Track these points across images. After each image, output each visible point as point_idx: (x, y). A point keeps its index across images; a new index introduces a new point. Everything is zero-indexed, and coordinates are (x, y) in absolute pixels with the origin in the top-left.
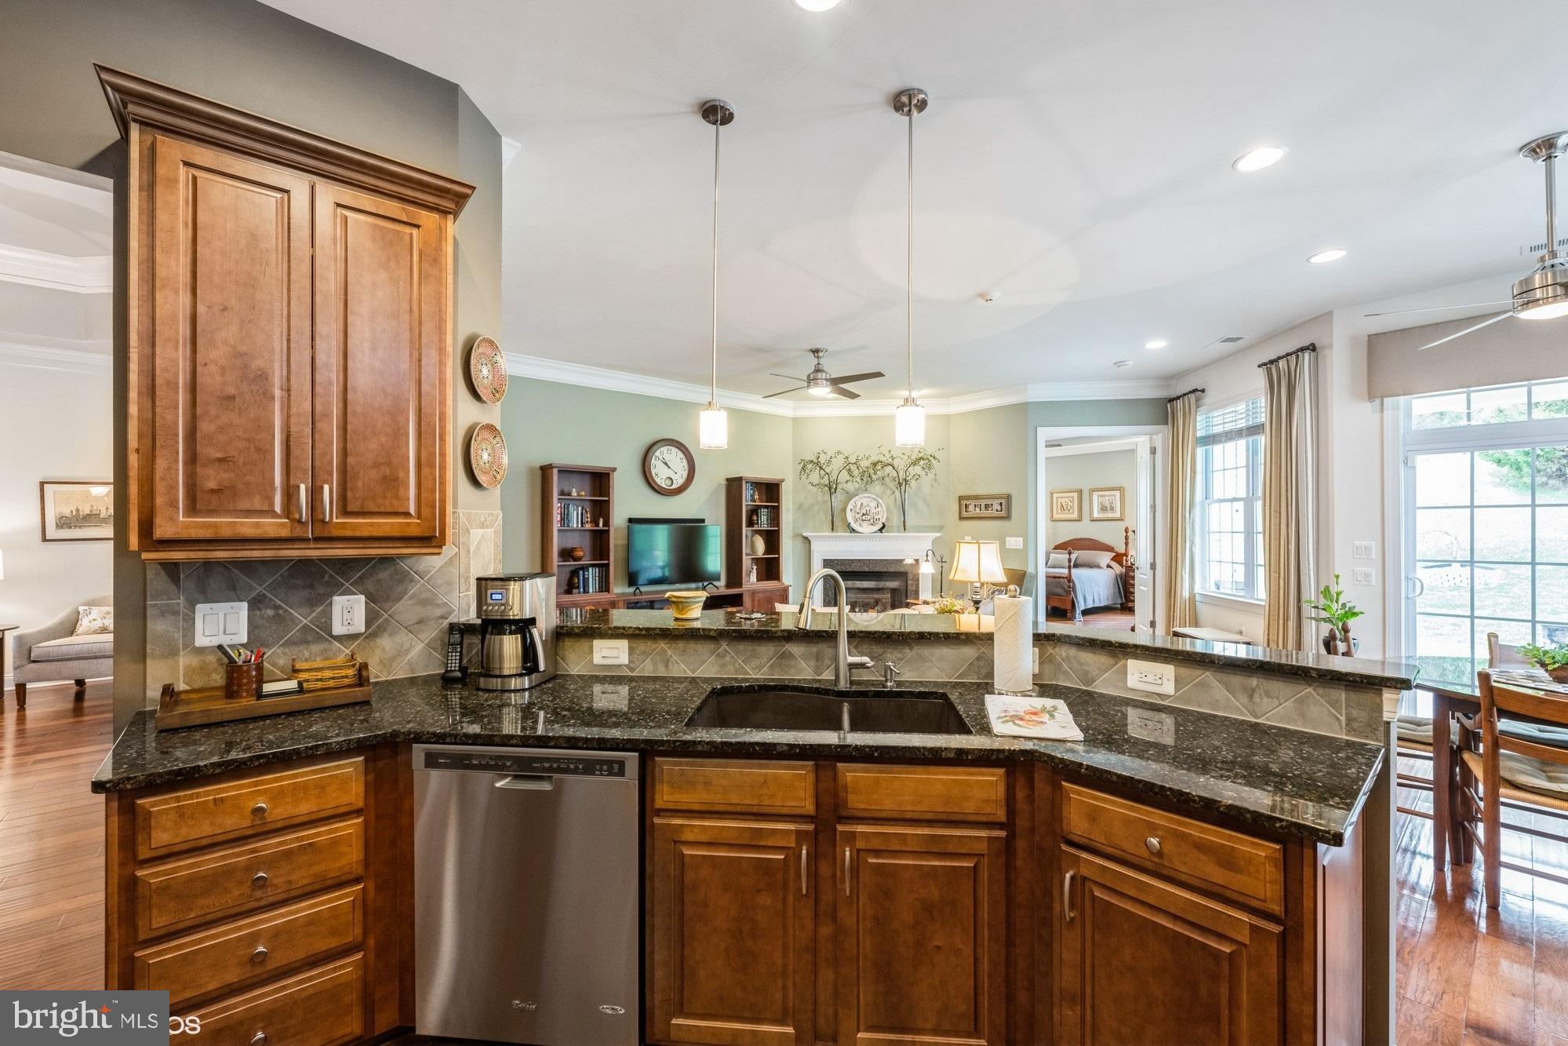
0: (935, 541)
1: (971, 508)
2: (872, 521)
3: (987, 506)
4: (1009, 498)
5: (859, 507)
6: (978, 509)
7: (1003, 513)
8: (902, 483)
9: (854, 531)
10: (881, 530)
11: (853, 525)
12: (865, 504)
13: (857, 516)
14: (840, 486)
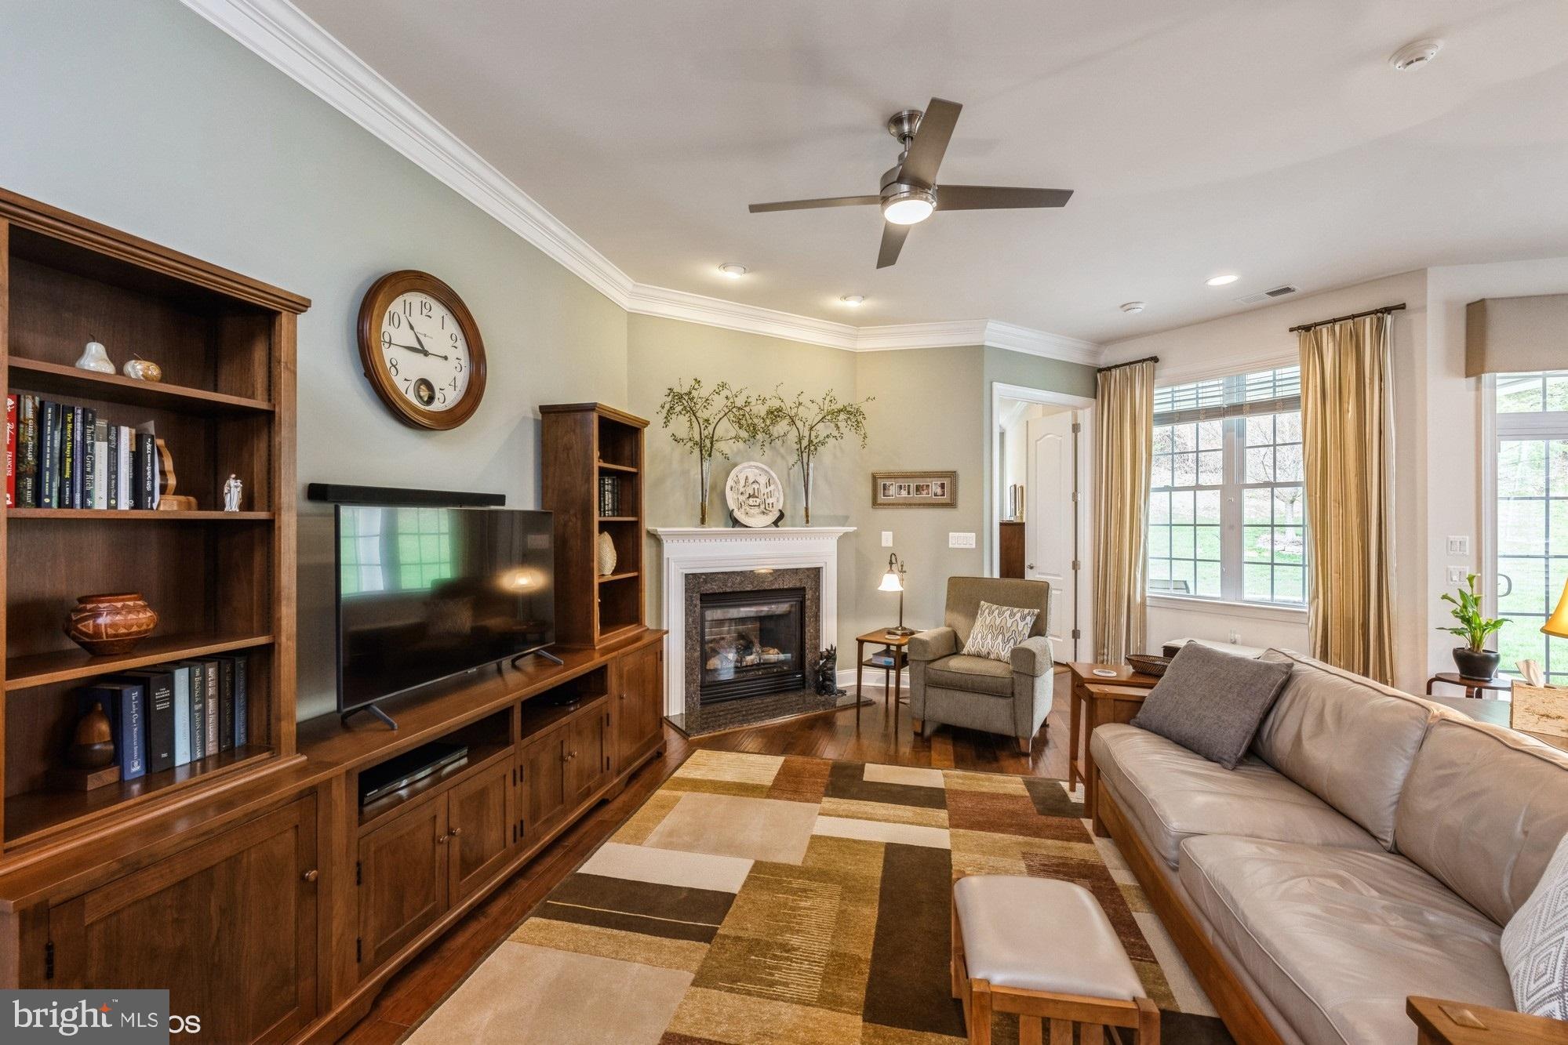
0: (843, 539)
1: (892, 490)
2: (762, 507)
3: (918, 489)
4: (952, 475)
5: (742, 482)
6: (904, 493)
7: (946, 499)
8: (808, 449)
9: (736, 523)
10: (776, 523)
11: (738, 514)
12: (751, 480)
13: (742, 498)
14: (717, 445)
